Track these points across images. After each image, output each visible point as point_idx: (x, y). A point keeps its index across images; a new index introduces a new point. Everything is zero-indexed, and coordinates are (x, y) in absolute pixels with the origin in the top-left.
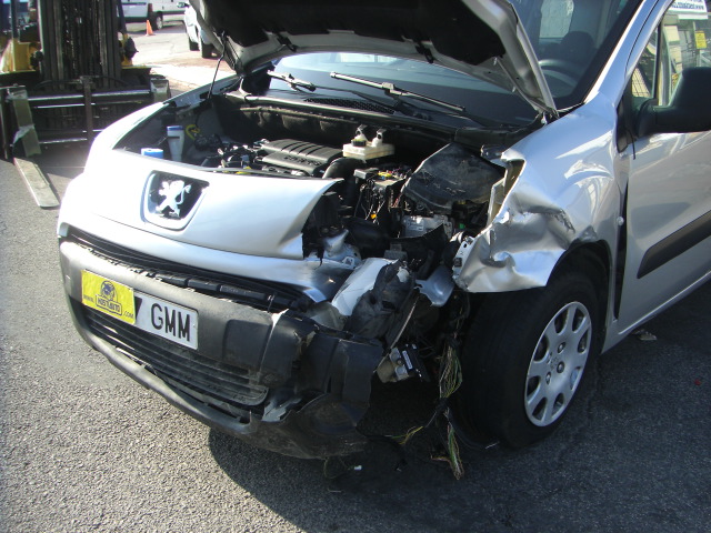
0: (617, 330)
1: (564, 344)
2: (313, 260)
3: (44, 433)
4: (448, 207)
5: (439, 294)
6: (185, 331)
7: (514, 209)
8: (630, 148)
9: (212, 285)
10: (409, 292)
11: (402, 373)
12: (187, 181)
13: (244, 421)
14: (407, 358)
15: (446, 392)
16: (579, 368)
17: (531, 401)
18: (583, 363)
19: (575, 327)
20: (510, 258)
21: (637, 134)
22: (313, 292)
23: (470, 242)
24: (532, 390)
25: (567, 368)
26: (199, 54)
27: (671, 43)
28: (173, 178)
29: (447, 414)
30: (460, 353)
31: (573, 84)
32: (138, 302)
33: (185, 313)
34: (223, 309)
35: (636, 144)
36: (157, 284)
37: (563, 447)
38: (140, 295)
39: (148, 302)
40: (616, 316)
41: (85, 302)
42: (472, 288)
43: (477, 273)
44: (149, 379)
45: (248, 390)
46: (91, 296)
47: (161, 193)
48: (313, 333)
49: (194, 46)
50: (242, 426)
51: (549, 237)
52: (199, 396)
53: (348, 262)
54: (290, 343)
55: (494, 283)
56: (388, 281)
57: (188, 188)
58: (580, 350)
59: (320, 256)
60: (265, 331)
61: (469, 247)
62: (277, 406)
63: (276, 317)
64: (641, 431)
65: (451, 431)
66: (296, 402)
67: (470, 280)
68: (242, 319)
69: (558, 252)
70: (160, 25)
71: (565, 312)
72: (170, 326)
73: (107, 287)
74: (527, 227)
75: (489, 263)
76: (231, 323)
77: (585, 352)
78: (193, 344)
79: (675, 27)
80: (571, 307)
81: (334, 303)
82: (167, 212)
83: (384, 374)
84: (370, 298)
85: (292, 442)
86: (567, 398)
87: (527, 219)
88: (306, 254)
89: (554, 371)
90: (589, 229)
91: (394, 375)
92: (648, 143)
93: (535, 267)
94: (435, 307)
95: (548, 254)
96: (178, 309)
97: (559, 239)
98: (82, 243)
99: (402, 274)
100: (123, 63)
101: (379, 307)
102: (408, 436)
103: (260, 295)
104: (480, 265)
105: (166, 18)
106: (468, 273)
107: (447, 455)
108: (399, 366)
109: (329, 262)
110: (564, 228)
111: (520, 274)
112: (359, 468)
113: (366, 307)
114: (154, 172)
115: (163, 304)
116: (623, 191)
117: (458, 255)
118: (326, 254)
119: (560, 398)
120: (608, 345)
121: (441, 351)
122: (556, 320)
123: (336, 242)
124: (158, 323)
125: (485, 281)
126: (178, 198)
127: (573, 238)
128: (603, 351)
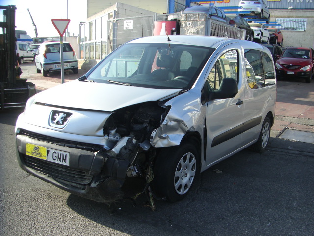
0: (205, 165)
1: (187, 167)
2: (106, 137)
3: (8, 202)
4: (148, 121)
5: (146, 148)
6: (65, 160)
7: (169, 121)
8: (206, 104)
9: (74, 145)
10: (137, 147)
11: (134, 173)
12: (65, 113)
13: (83, 189)
14: (136, 168)
15: (148, 181)
16: (192, 176)
17: (176, 185)
18: (194, 175)
19: (190, 161)
20: (168, 136)
21: (209, 99)
22: (106, 147)
23: (155, 131)
24: (176, 181)
25: (189, 176)
26: (42, 75)
27: (227, 71)
28: (59, 112)
29: (149, 188)
30: (153, 169)
31: (187, 83)
32: (48, 152)
33: (65, 154)
34: (78, 152)
35: (208, 103)
36: (55, 146)
37: (188, 202)
38: (49, 150)
39: (51, 152)
40: (205, 159)
41: (27, 154)
42: (156, 146)
43: (158, 141)
44: (49, 179)
45: (85, 179)
46: (29, 152)
47: (55, 117)
48: (107, 158)
49: (39, 71)
50: (84, 191)
51: (180, 130)
52: (68, 183)
53: (117, 138)
54: (100, 161)
55: (163, 144)
56: (130, 142)
57: (65, 115)
58: (192, 170)
59: (108, 136)
60: (92, 157)
61: (155, 133)
62: (95, 183)
63: (96, 154)
64: (214, 197)
65: (151, 194)
66: (102, 181)
67: (155, 143)
68: (85, 154)
69: (183, 134)
70: (22, 62)
71: (187, 156)
72: (59, 159)
73: (36, 148)
74: (172, 126)
75: (161, 137)
76: (81, 156)
77: (195, 171)
78: (67, 164)
79: (228, 65)
80: (189, 154)
81: (113, 150)
82: (58, 123)
83: (129, 174)
84: (124, 148)
85: (100, 196)
86: (189, 186)
87: (173, 124)
88: (104, 135)
89: (184, 176)
90: (192, 127)
91: (132, 174)
92: (213, 102)
93: (175, 139)
94: (145, 151)
95: (179, 135)
96: (62, 153)
97: (183, 130)
98: (25, 135)
99: (134, 141)
100: (17, 77)
101: (127, 151)
102: (136, 196)
103: (90, 148)
104: (159, 139)
105: (25, 59)
106: (155, 141)
107: (150, 204)
108: (134, 171)
109: (111, 138)
110: (184, 127)
111: (171, 141)
112: (120, 209)
113: (123, 151)
114: (53, 110)
115: (57, 152)
116: (205, 118)
117: (152, 135)
118: (110, 135)
119: (186, 186)
120: (202, 170)
121: (147, 168)
122: (183, 158)
123: (113, 132)
124: (55, 158)
125: (160, 143)
126: (62, 118)
127: (187, 130)
128: (201, 171)
